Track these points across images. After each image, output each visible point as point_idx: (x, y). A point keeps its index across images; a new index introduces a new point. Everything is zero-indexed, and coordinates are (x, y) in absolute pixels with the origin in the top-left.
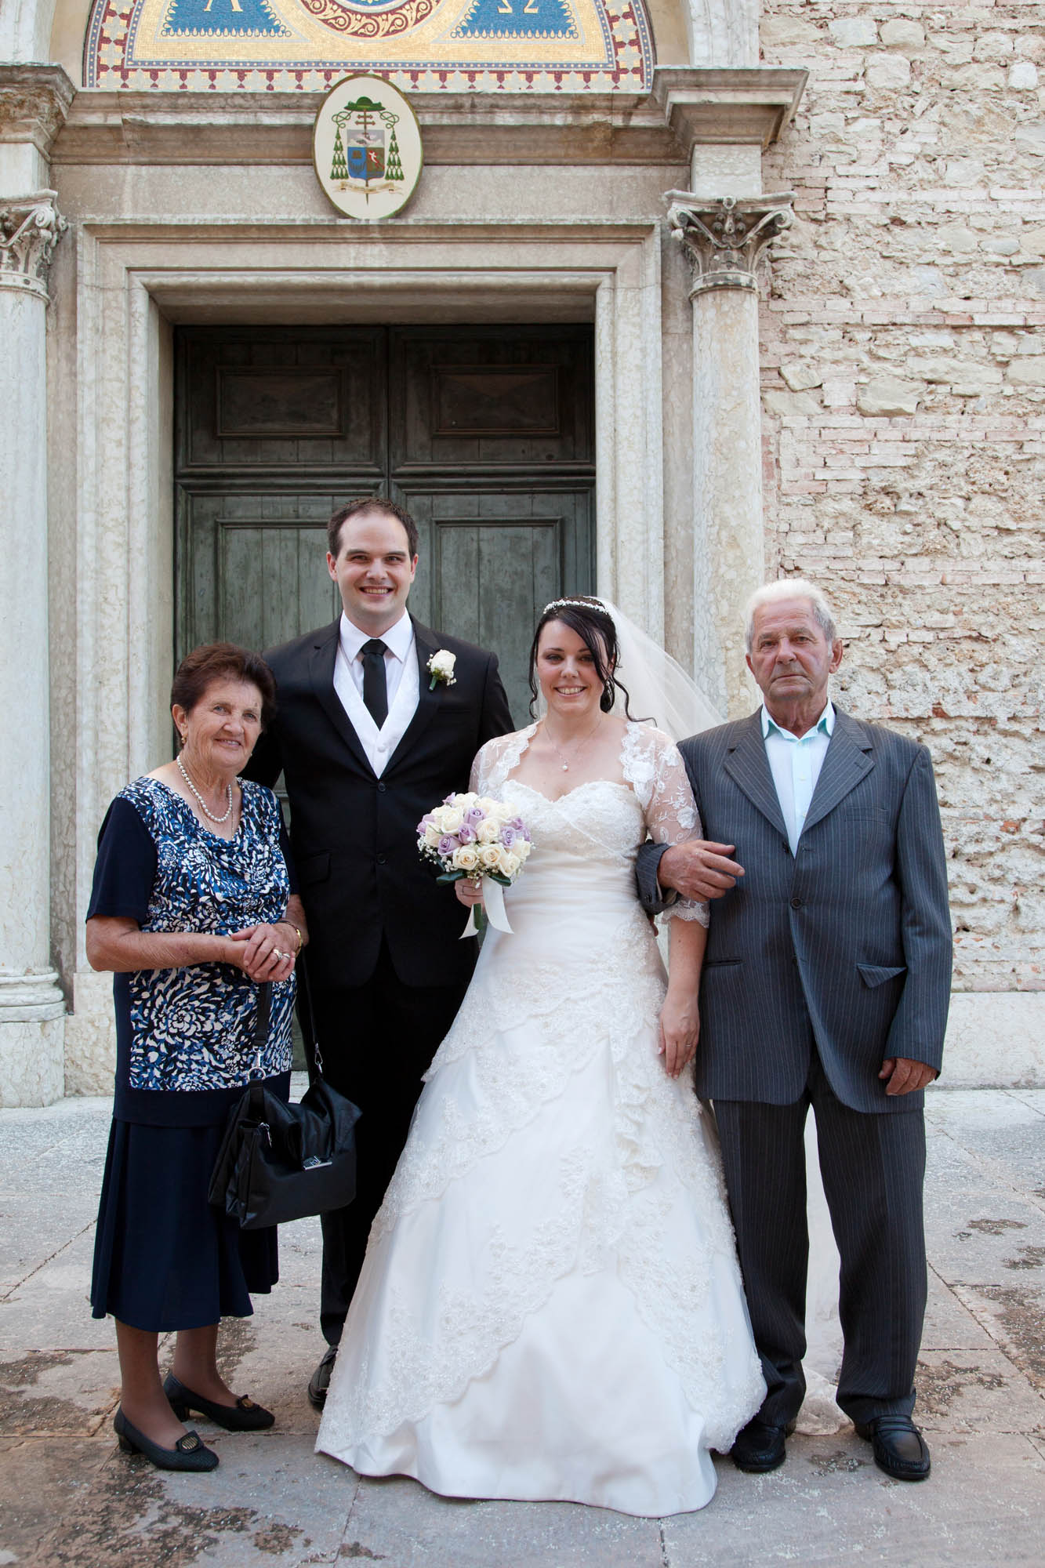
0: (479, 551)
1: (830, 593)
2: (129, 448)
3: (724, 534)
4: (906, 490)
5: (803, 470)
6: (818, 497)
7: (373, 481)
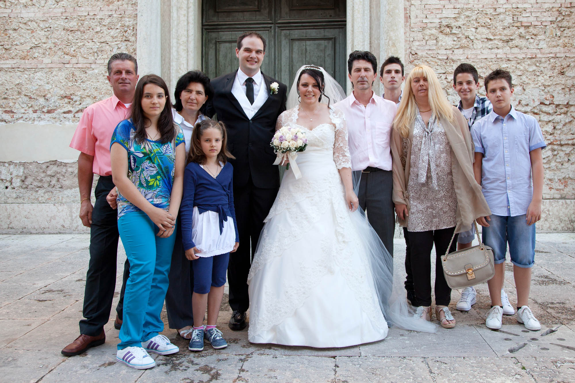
0: (306, 49)
1: (428, 62)
2: (188, 17)
3: (390, 42)
4: (455, 25)
5: (418, 20)
6: (423, 29)
7: (269, 25)
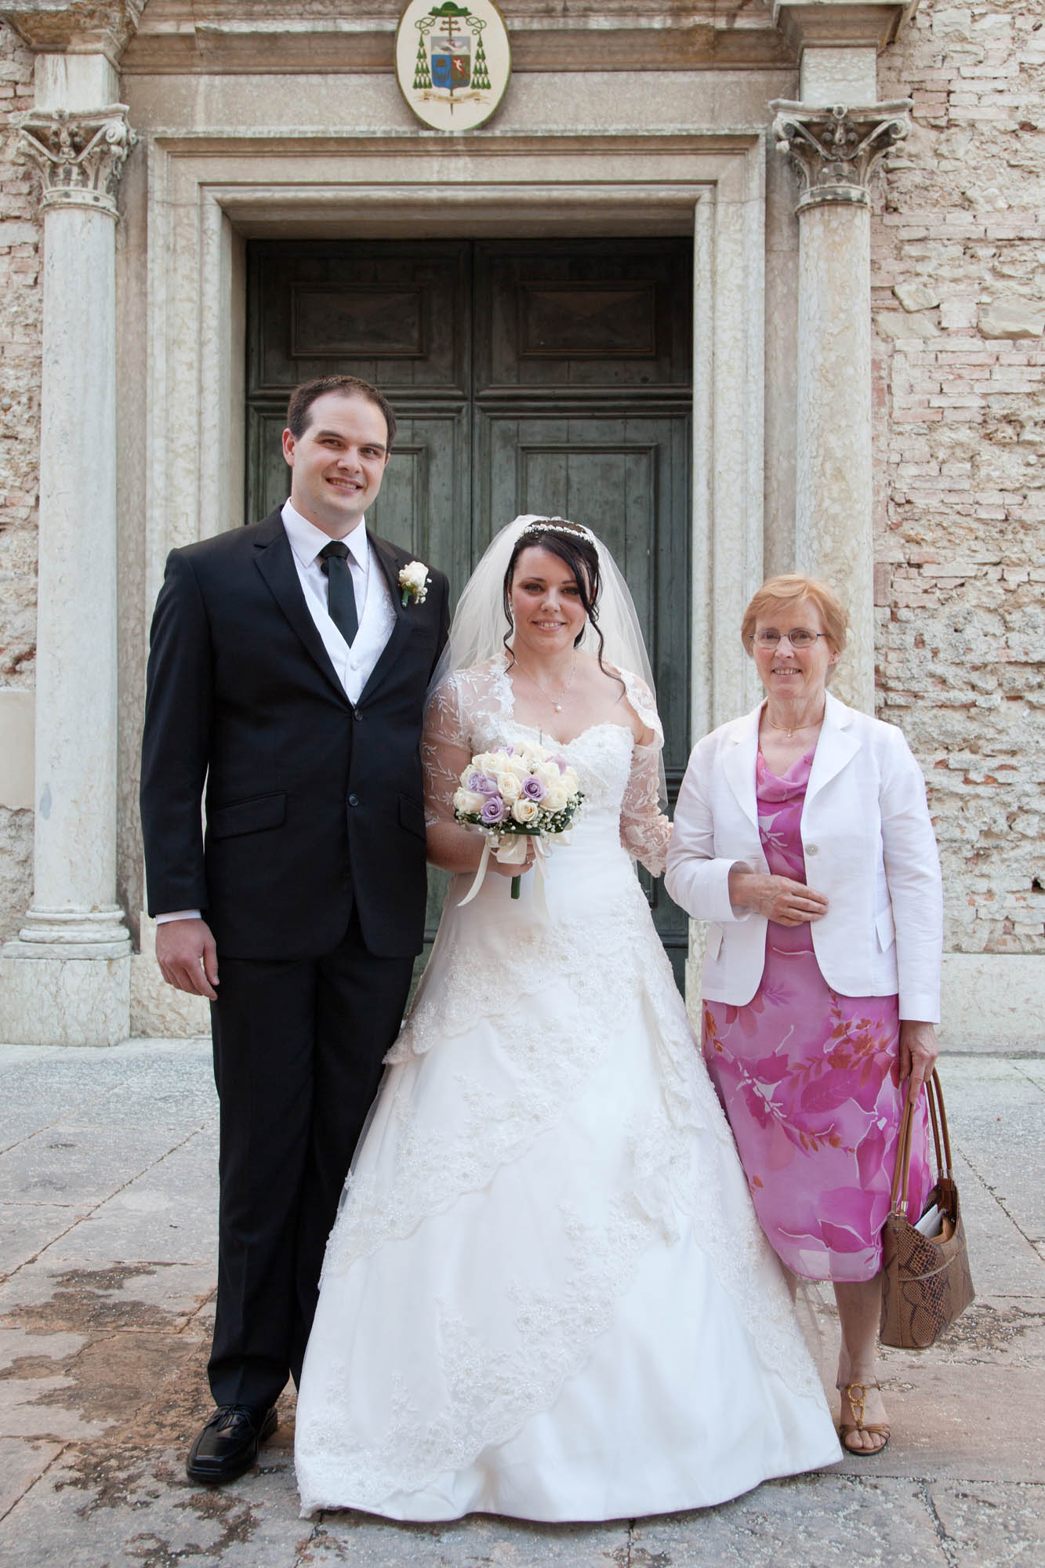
0: (568, 480)
1: (944, 528)
2: (200, 371)
3: (828, 466)
4: (1031, 418)
5: (917, 397)
6: (933, 425)
7: (455, 404)
